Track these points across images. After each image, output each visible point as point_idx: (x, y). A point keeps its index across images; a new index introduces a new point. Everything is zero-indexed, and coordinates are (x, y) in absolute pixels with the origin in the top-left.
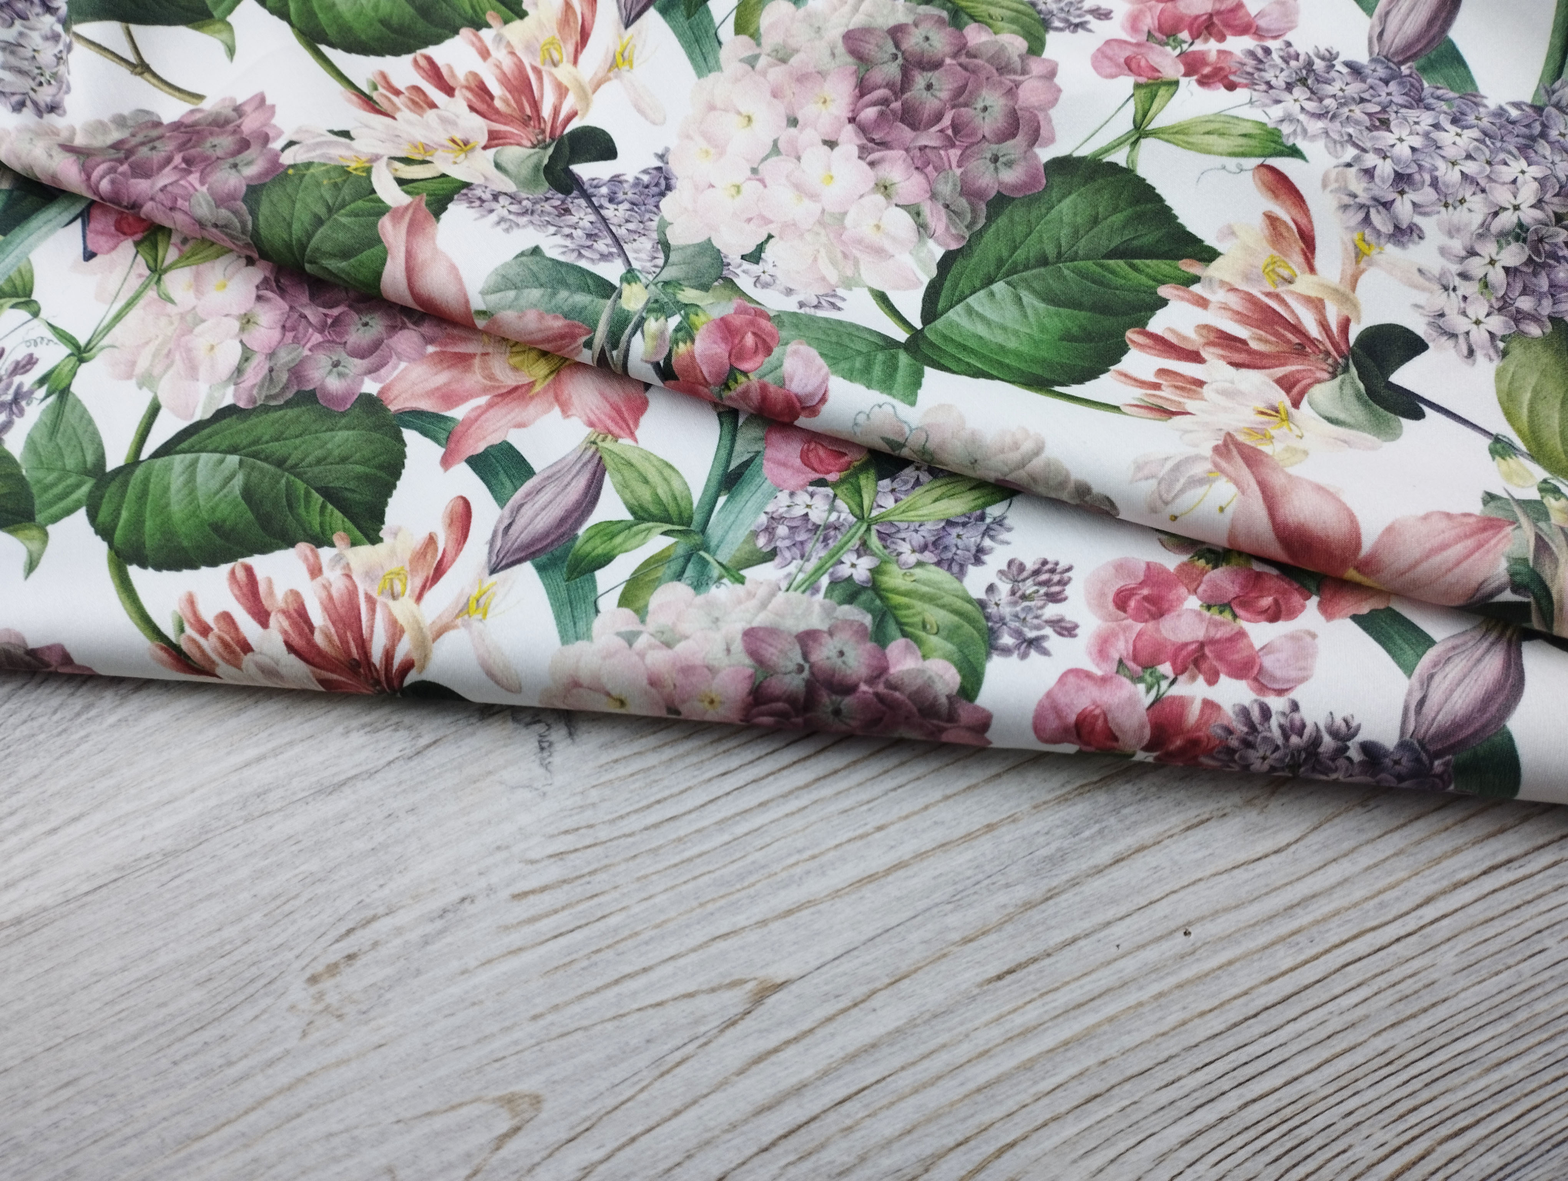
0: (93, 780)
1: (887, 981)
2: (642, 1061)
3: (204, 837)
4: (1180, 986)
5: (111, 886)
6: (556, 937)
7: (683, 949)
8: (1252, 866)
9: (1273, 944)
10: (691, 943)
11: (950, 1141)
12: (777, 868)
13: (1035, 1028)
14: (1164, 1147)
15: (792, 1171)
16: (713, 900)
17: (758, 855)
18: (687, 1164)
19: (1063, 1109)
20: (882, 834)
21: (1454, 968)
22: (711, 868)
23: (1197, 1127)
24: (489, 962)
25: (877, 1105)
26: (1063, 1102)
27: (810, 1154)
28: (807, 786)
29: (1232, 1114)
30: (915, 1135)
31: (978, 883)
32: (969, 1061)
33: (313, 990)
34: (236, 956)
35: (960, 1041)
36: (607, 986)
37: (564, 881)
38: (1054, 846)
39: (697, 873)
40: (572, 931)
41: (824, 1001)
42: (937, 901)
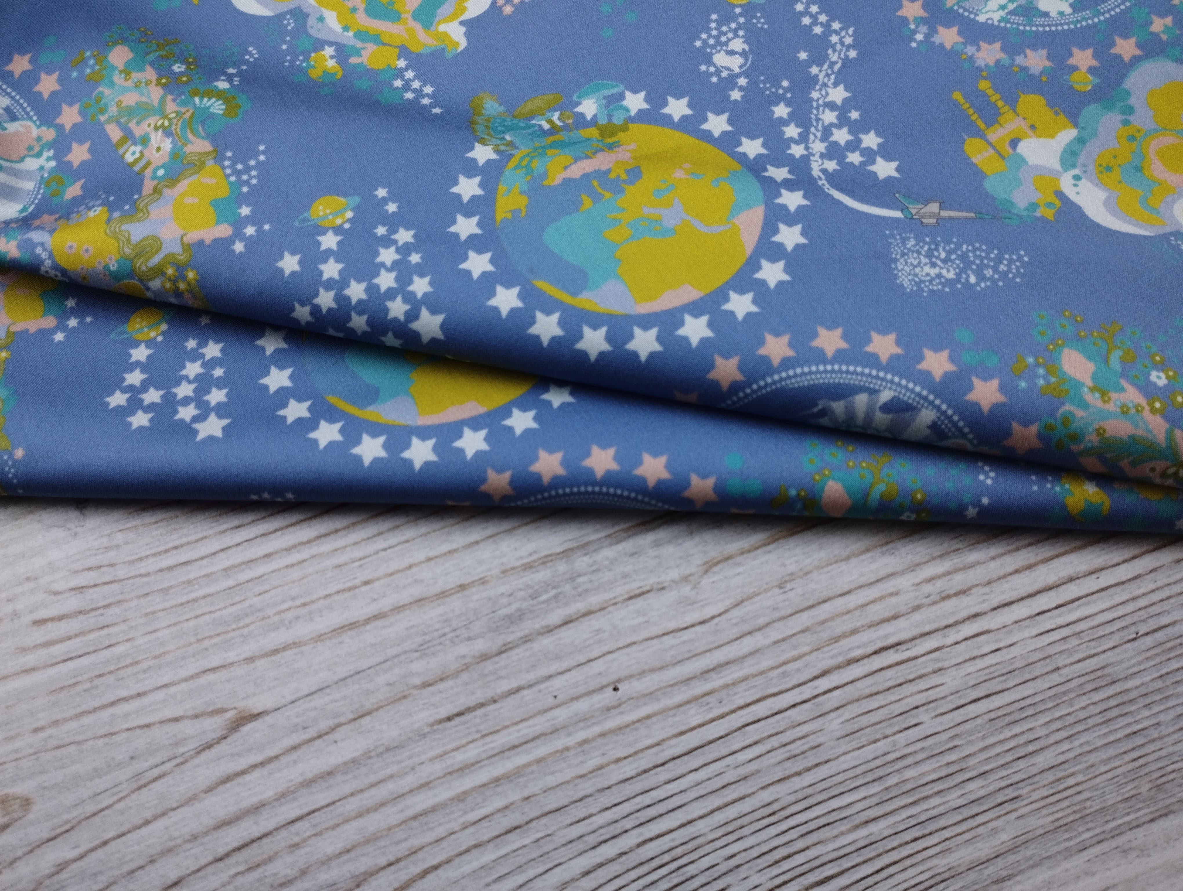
1: (351, 716)
2: (123, 775)
4: (603, 735)
6: (65, 660)
7: (177, 679)
8: (679, 634)
9: (688, 702)
10: (184, 673)
11: (382, 861)
12: (270, 612)
13: (473, 765)
14: (567, 877)
15: (240, 880)
16: (210, 637)
17: (256, 599)
18: (149, 868)
19: (485, 838)
20: (368, 587)
21: (839, 734)
22: (213, 608)
23: (599, 860)
24: (4, 678)
25: (324, 826)
26: (486, 832)
27: (258, 866)
28: (309, 542)
29: (631, 850)
30: (353, 854)
31: (444, 635)
32: (411, 791)
35: (406, 773)
36: (104, 707)
37: (81, 612)
38: (514, 607)
39: (199, 612)
40: (80, 656)
41: (292, 732)
42: (407, 649)
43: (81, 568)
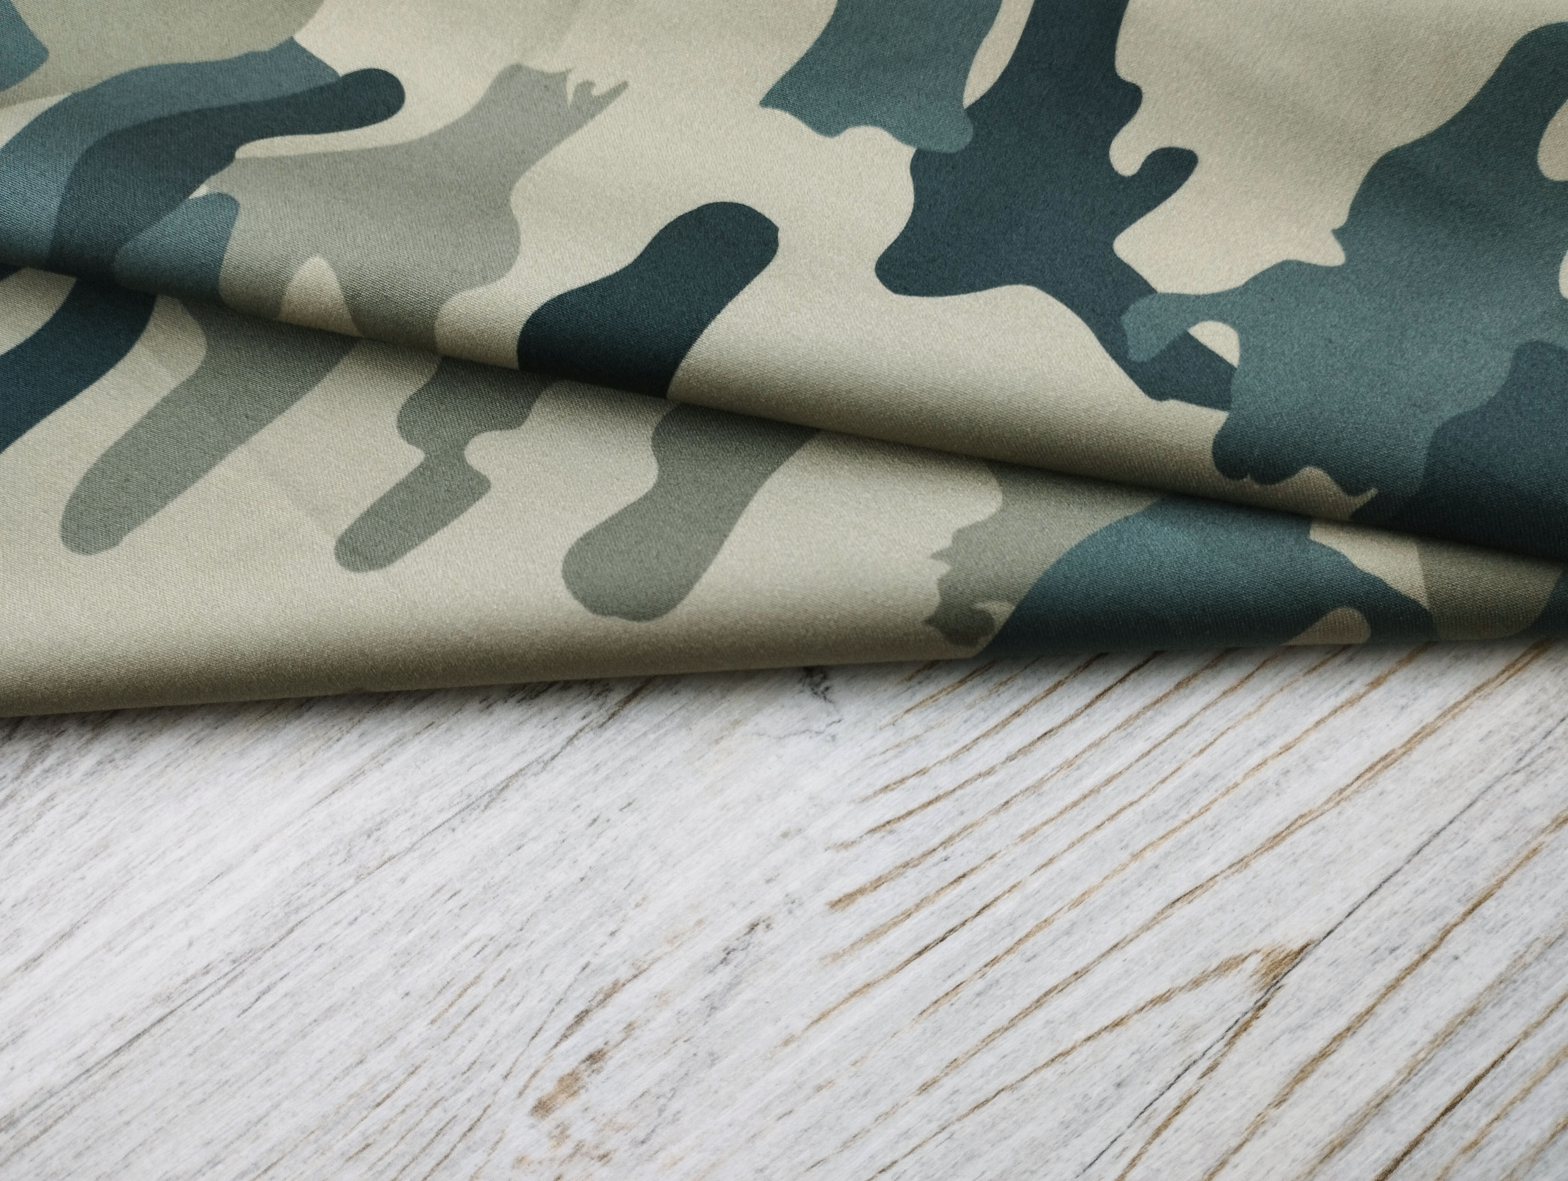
0: (79, 866)
1: (1461, 909)
2: (1118, 1117)
3: (294, 919)
5: (157, 1031)
6: (920, 953)
7: (1128, 930)
10: (1137, 917)
12: (1233, 776)
16: (1152, 845)
17: (1199, 762)
22: (1132, 797)
24: (823, 1016)
25: (1505, 1100)
31: (1549, 733)
33: (548, 1124)
34: (401, 1099)
36: (1026, 1013)
39: (1112, 809)
40: (943, 939)
41: (1376, 962)
42: (1497, 773)
43: (870, 791)
